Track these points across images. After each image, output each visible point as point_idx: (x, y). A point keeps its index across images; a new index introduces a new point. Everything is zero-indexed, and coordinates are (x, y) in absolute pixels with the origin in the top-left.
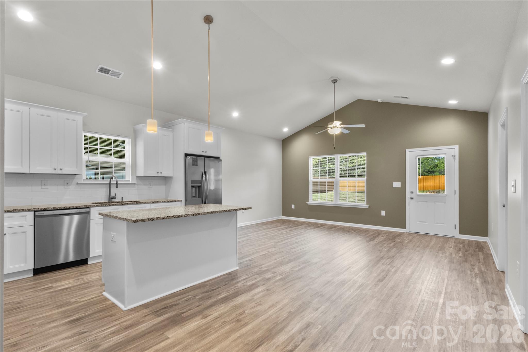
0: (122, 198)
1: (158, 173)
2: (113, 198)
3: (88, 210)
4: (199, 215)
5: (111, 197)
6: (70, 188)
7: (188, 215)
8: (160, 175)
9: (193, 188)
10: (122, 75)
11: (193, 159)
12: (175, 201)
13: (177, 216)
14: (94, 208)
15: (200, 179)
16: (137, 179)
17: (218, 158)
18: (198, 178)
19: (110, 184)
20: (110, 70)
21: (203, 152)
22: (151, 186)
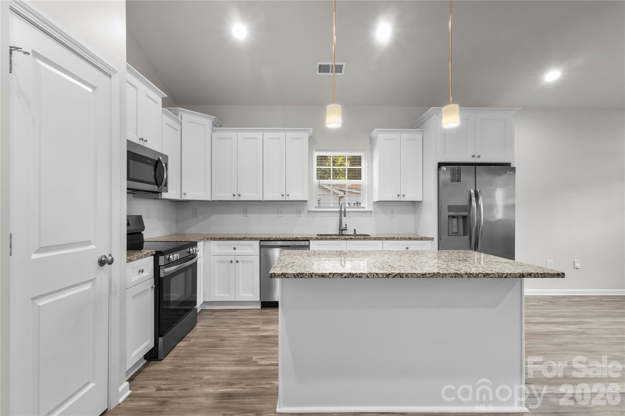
0: (355, 230)
1: (399, 196)
2: (344, 230)
3: (307, 243)
4: (401, 277)
5: (342, 228)
6: (302, 216)
7: (375, 274)
8: (402, 199)
9: (454, 219)
10: (344, 67)
11: (452, 170)
12: (422, 239)
13: (350, 274)
14: (313, 241)
15: (466, 203)
16: (374, 205)
17: (508, 165)
18: (461, 201)
19: (341, 212)
20: (329, 66)
21: (473, 156)
22: (394, 215)
